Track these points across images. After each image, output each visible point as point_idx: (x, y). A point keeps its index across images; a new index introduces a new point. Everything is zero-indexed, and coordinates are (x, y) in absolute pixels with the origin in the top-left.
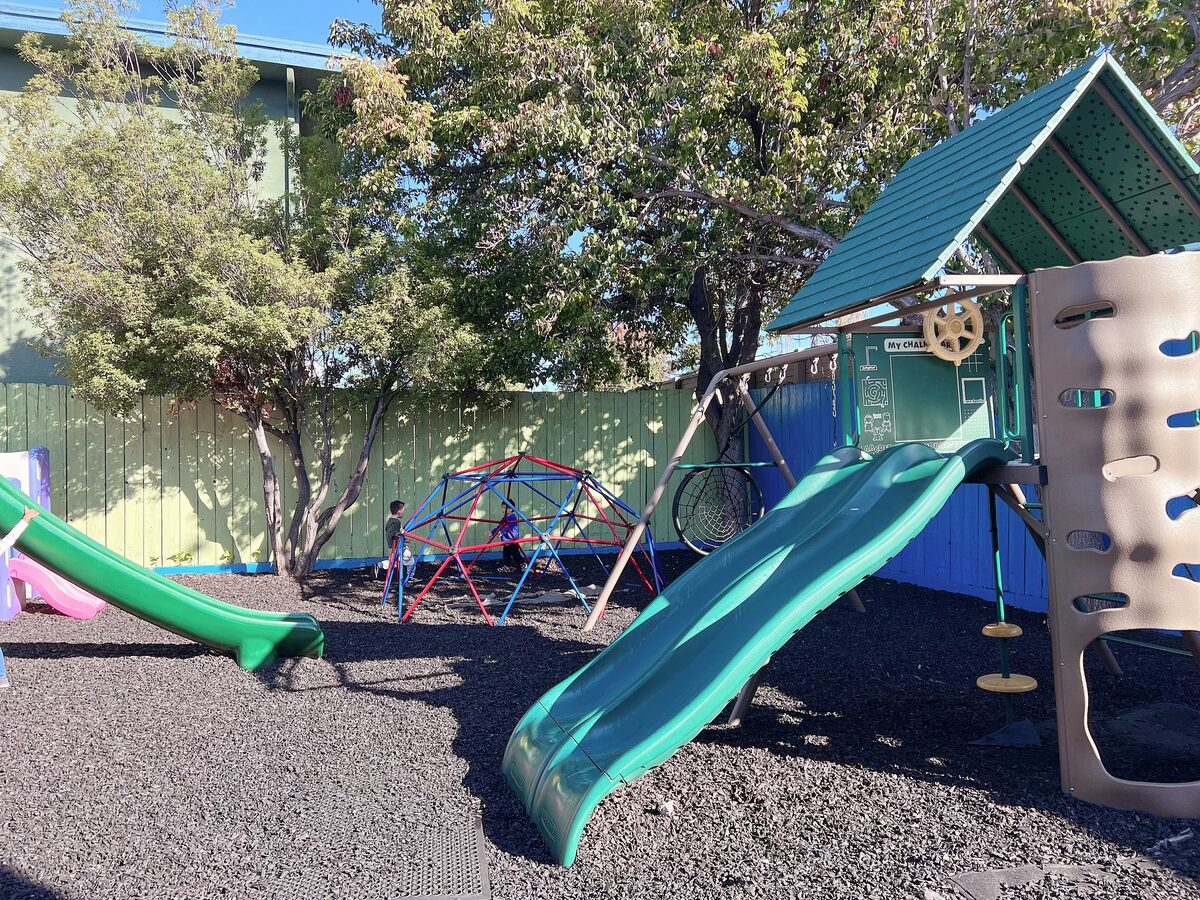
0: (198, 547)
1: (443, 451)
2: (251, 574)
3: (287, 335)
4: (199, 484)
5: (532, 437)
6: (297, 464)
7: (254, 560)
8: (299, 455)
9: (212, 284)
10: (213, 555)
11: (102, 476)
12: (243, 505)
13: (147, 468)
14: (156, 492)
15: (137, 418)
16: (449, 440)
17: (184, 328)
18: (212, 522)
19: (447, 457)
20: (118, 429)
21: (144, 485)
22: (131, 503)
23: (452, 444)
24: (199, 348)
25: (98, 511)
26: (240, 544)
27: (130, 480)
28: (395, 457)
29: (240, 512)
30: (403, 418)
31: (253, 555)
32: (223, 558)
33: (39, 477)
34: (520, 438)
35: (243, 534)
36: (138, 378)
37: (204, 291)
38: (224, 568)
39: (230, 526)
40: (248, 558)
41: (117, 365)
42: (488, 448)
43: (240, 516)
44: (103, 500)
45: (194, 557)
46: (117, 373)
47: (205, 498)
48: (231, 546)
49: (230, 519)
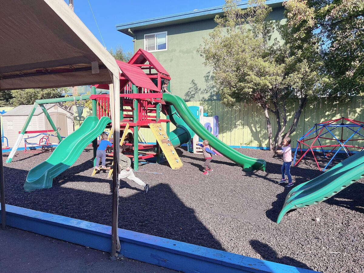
0: (251, 142)
1: (325, 117)
2: (265, 150)
3: (269, 85)
4: (252, 125)
5: (360, 112)
6: (278, 120)
7: (266, 146)
8: (278, 118)
9: (250, 73)
10: (255, 144)
11: (230, 123)
12: (263, 131)
13: (240, 121)
14: (242, 127)
15: (238, 108)
16: (327, 113)
17: (243, 85)
18: (255, 135)
19: (326, 118)
20: (234, 111)
21: (239, 125)
22: (236, 129)
23: (328, 114)
24: (246, 90)
25: (229, 131)
26: (262, 142)
27: (236, 124)
28: (308, 119)
29: (263, 133)
30: (312, 106)
31: (265, 145)
32: (258, 145)
33: (215, 122)
34: (355, 112)
35: (263, 139)
36: (234, 98)
37: (249, 75)
38: (258, 148)
39: (260, 137)
40: (264, 145)
41: (230, 95)
42: (341, 115)
43: (262, 134)
44: (230, 129)
45: (251, 144)
46: (230, 98)
47: (254, 129)
48: (260, 142)
49: (260, 135)
